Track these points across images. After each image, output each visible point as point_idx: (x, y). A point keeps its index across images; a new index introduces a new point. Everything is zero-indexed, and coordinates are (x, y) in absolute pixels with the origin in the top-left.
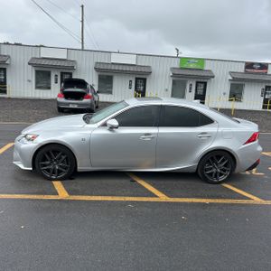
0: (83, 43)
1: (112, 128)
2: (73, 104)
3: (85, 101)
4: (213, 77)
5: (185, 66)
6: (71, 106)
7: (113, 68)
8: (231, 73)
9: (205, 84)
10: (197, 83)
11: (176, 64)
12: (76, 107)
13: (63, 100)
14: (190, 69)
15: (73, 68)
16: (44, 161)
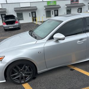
0: (6, 1)
1: (58, 40)
2: (11, 26)
3: (16, 24)
4: (60, 7)
5: (49, 5)
6: (10, 28)
7: (22, 9)
8: (66, 5)
9: (58, 10)
10: (55, 10)
11: (46, 4)
12: (12, 27)
13: (6, 26)
14: (51, 5)
15: (5, 12)
16: (13, 73)
